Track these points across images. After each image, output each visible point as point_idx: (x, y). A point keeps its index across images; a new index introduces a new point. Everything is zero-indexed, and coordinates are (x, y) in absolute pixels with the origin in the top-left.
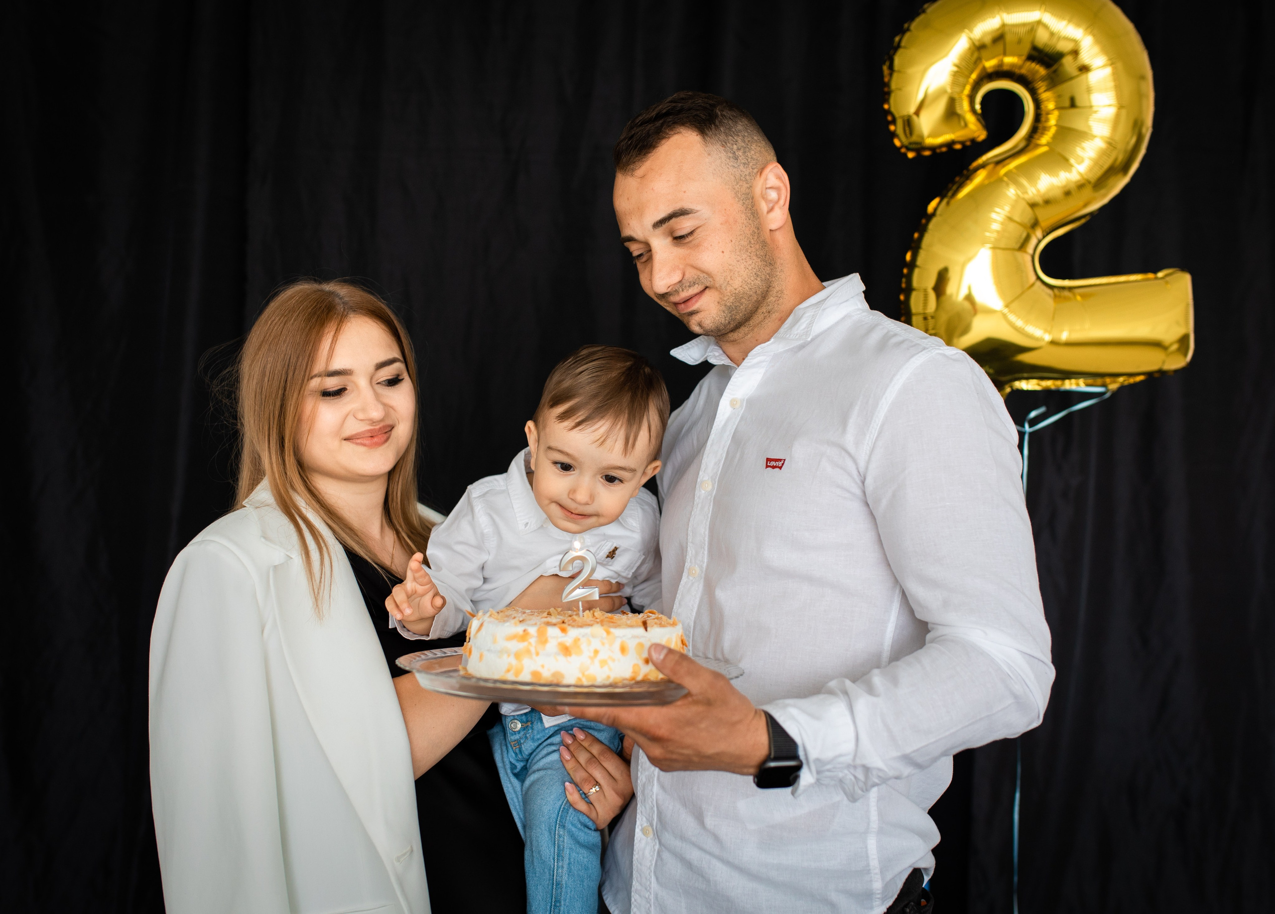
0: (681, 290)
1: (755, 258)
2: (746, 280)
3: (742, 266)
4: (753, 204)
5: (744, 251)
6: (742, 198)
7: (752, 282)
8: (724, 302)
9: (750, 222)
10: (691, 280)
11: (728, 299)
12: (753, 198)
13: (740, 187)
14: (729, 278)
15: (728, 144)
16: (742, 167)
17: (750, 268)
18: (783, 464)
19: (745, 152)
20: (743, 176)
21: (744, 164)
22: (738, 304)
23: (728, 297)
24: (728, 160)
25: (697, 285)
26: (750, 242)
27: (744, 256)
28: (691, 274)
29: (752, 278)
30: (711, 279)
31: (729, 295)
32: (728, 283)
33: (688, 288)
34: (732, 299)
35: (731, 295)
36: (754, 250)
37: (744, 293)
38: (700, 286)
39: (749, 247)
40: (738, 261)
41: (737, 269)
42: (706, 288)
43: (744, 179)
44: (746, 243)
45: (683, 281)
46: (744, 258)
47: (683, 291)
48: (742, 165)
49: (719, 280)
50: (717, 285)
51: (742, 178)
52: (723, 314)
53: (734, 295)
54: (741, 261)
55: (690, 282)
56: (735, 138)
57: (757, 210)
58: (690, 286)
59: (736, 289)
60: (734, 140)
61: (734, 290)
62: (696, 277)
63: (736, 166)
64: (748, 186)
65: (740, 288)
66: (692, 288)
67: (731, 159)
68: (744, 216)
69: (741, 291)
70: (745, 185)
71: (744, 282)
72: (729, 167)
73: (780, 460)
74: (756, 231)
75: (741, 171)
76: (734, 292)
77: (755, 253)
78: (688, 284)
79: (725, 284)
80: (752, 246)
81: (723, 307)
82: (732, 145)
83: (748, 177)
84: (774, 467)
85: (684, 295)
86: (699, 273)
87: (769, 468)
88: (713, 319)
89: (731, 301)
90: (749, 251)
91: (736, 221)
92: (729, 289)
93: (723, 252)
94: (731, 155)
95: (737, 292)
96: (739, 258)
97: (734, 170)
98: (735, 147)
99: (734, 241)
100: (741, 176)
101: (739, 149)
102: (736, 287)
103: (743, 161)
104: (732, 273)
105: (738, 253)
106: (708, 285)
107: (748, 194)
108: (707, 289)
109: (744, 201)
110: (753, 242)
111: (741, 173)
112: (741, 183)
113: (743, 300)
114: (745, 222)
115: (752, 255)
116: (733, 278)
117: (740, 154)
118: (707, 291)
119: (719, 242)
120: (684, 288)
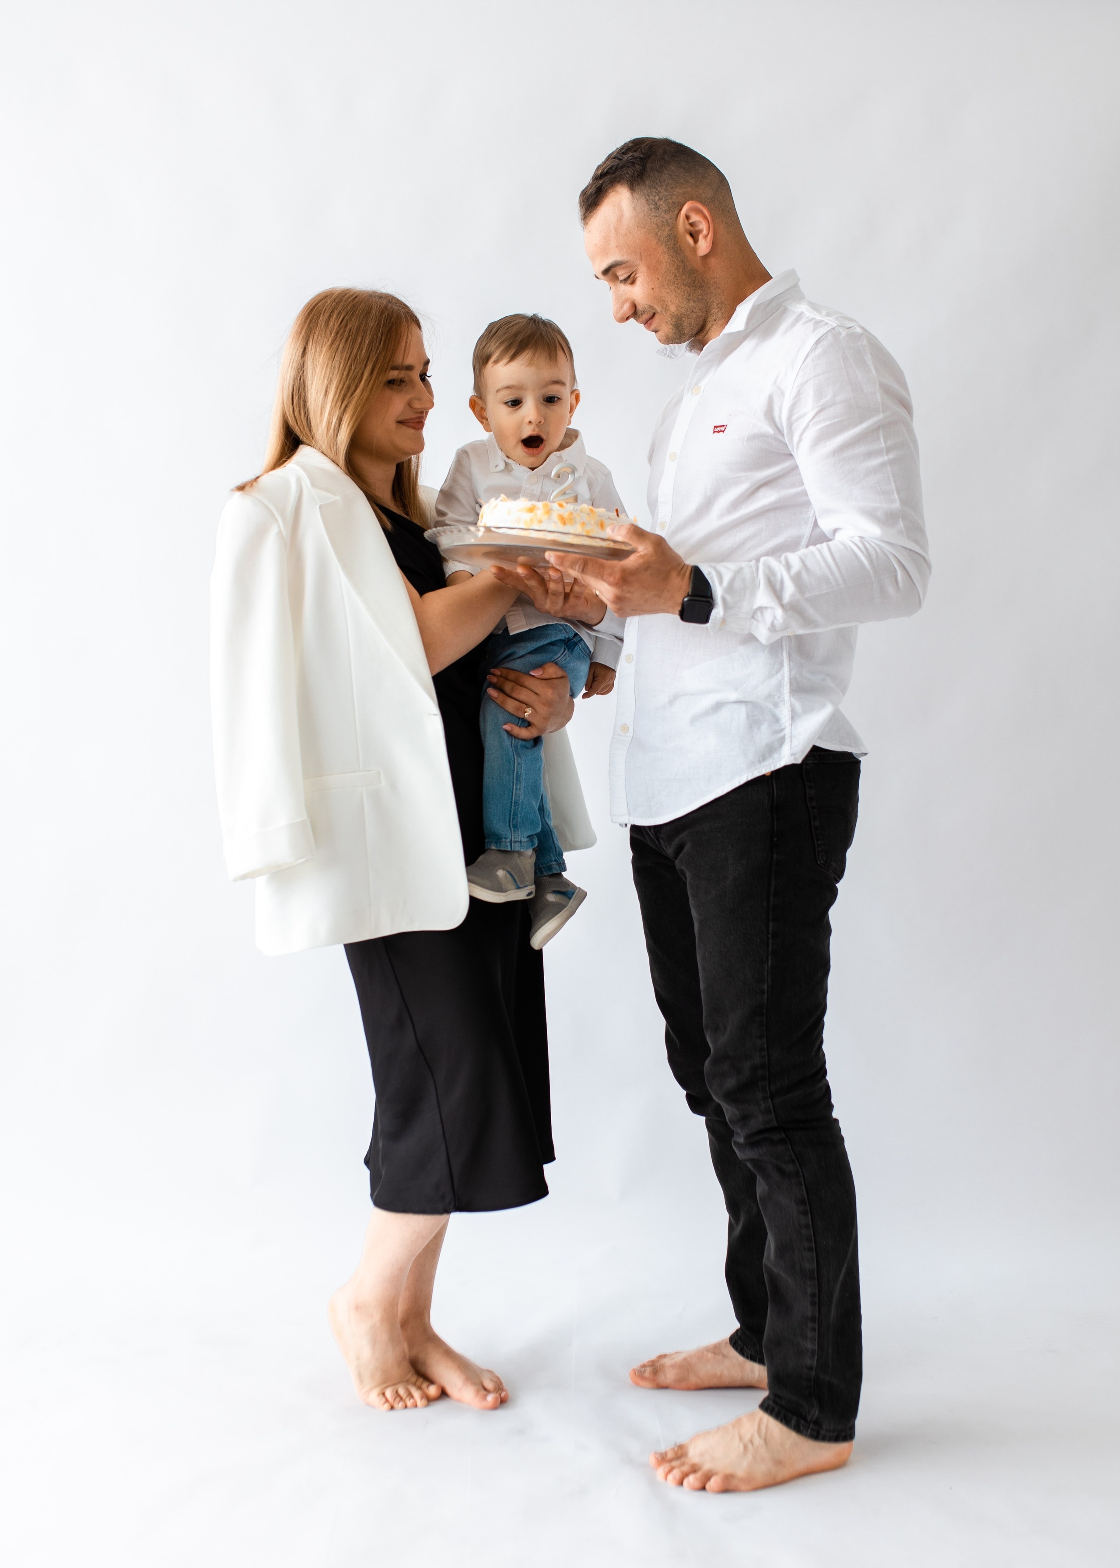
4: (675, 242)
6: (664, 241)
15: (651, 197)
18: (725, 429)
19: (666, 200)
43: (666, 224)
56: (658, 189)
57: (680, 246)
60: (657, 192)
63: (658, 215)
64: (670, 228)
67: (653, 210)
68: (666, 256)
70: (667, 229)
72: (651, 217)
73: (724, 426)
75: (663, 218)
82: (655, 196)
84: (719, 432)
87: (716, 433)
100: (663, 222)
101: (660, 199)
107: (670, 236)
109: (667, 243)
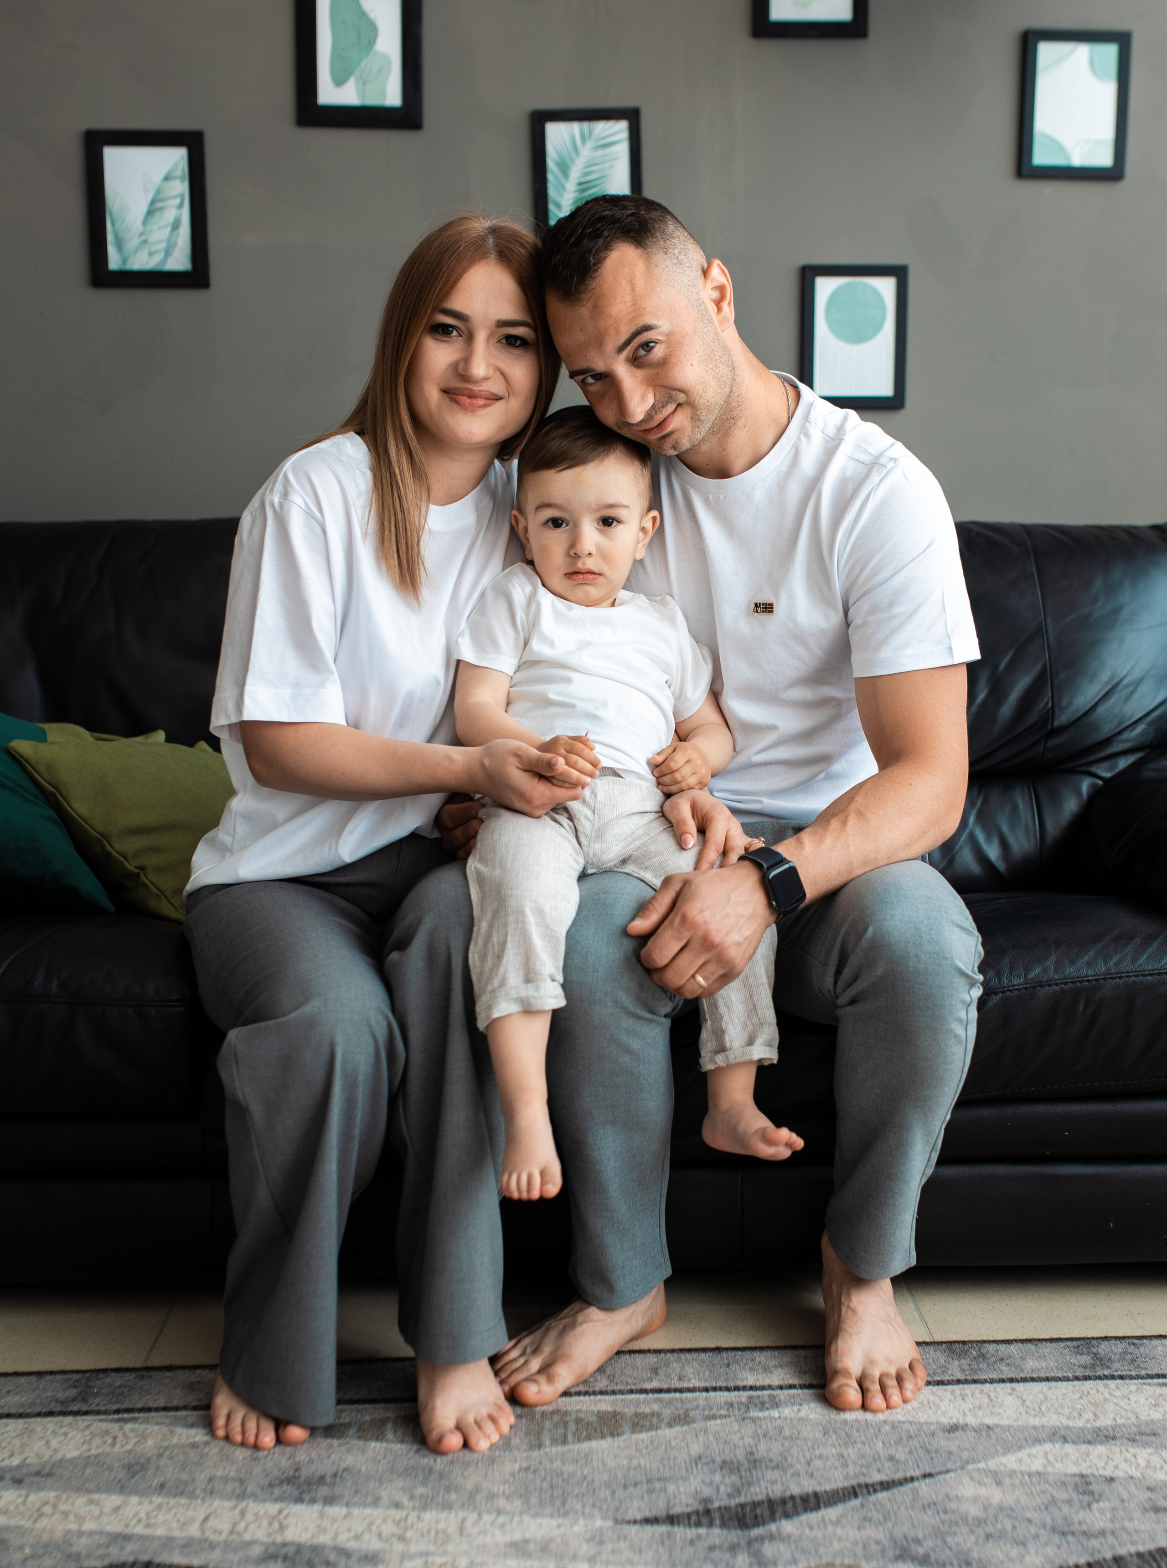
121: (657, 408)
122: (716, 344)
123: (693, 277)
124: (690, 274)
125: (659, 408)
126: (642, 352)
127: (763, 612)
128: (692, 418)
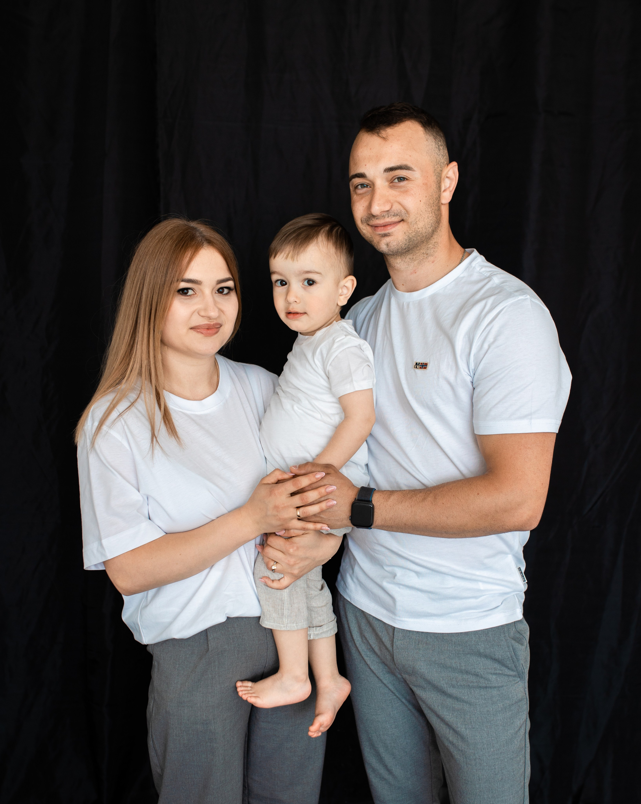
0: (387, 216)
1: (433, 214)
2: (426, 225)
3: (427, 216)
5: (430, 206)
7: (428, 229)
8: (408, 234)
9: (437, 191)
10: (396, 212)
11: (412, 233)
12: (441, 178)
13: (437, 168)
14: (418, 219)
16: (441, 156)
17: (430, 219)
20: (440, 161)
21: (442, 155)
22: (415, 239)
23: (412, 231)
24: (435, 149)
25: (398, 217)
26: (434, 203)
27: (429, 210)
28: (396, 207)
29: (429, 226)
30: (407, 215)
31: (414, 230)
32: (416, 223)
33: (392, 216)
34: (414, 234)
35: (415, 231)
36: (434, 209)
37: (421, 233)
38: (400, 218)
39: (432, 205)
40: (426, 211)
41: (424, 216)
42: (403, 220)
44: (432, 202)
45: (390, 211)
46: (429, 211)
47: (388, 217)
48: (441, 155)
49: (411, 219)
50: (410, 221)
51: (439, 163)
52: (405, 242)
53: (416, 232)
54: (427, 212)
55: (395, 213)
58: (394, 216)
59: (418, 228)
61: (417, 228)
62: (399, 211)
65: (421, 229)
66: (395, 217)
69: (421, 231)
71: (424, 226)
74: (438, 198)
76: (417, 230)
77: (434, 211)
78: (393, 214)
79: (414, 223)
80: (434, 206)
81: (407, 237)
83: (442, 164)
85: (388, 220)
86: (402, 209)
88: (398, 243)
89: (413, 235)
90: (432, 208)
91: (431, 186)
92: (415, 226)
93: (420, 201)
94: (437, 146)
95: (418, 231)
96: (427, 209)
97: (437, 156)
98: (440, 143)
99: (427, 198)
102: (419, 227)
103: (442, 153)
104: (421, 217)
105: (427, 206)
106: (404, 219)
108: (402, 222)
110: (435, 204)
111: (440, 160)
112: (438, 165)
113: (419, 238)
114: (435, 189)
115: (433, 211)
116: (420, 220)
117: (441, 148)
118: (402, 223)
119: (420, 194)
120: (389, 215)
121: (390, 214)
122: (437, 202)
123: (442, 161)
124: (441, 159)
125: (391, 215)
126: (396, 180)
127: (420, 368)
128: (405, 233)
